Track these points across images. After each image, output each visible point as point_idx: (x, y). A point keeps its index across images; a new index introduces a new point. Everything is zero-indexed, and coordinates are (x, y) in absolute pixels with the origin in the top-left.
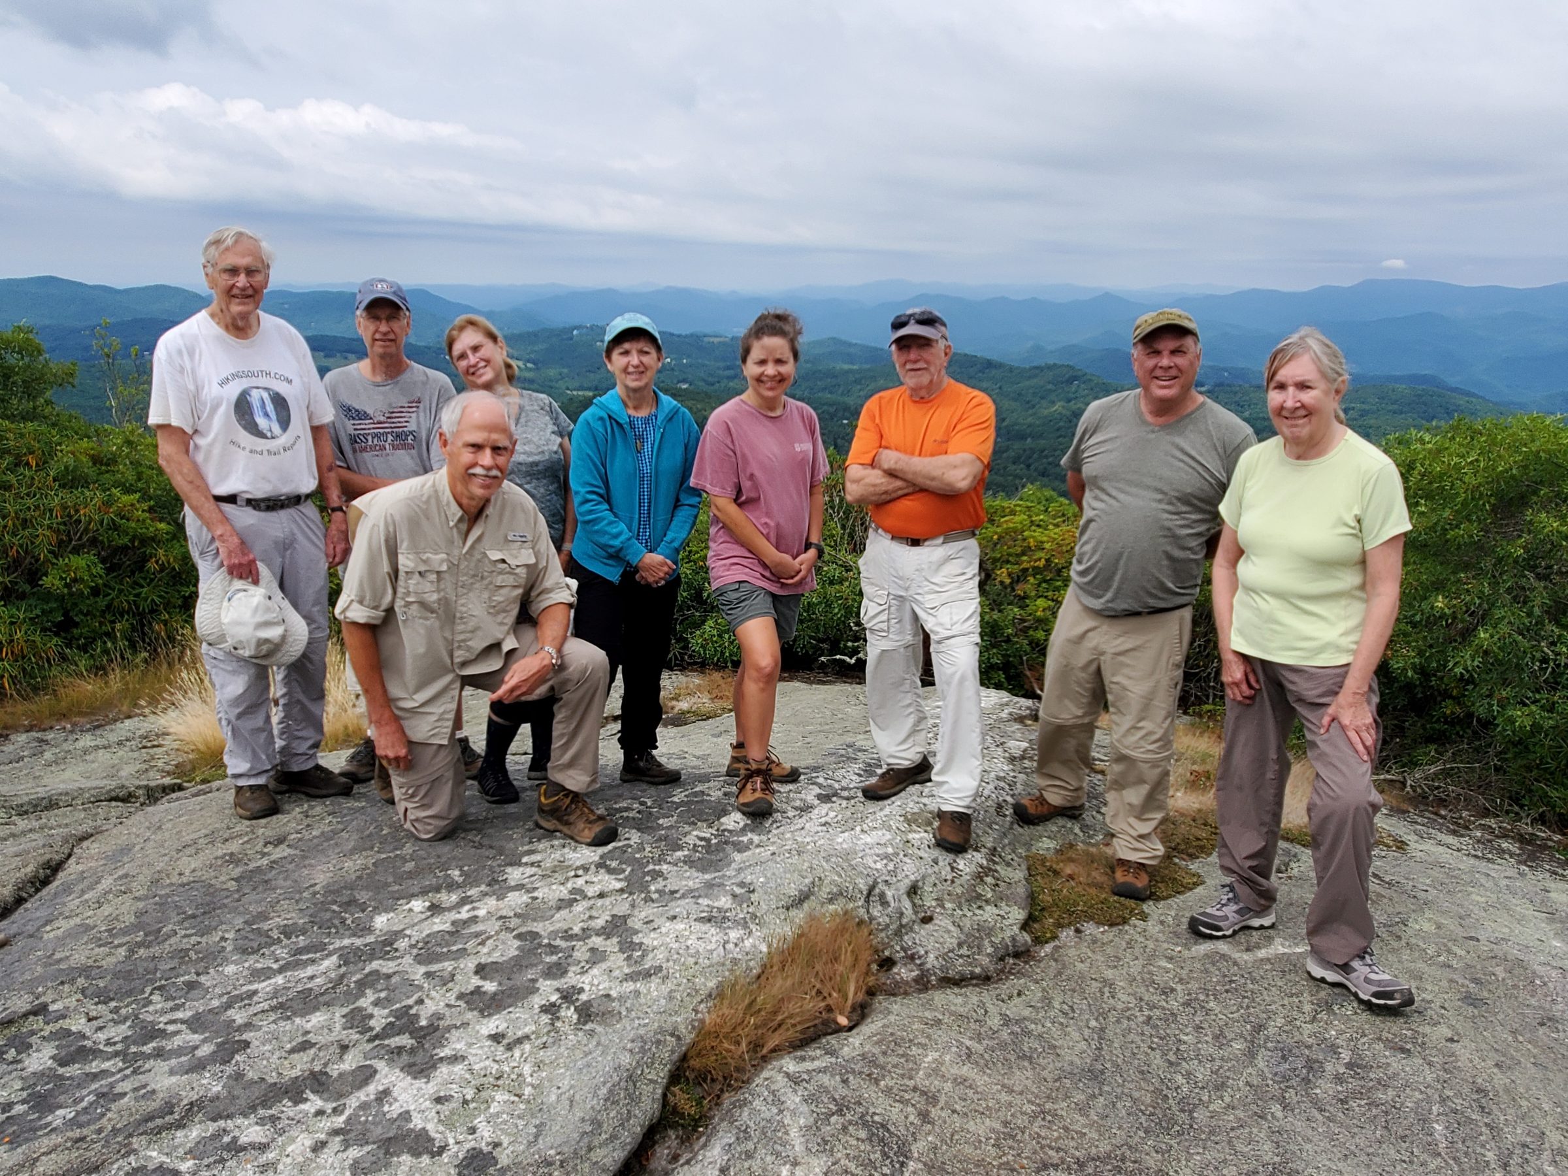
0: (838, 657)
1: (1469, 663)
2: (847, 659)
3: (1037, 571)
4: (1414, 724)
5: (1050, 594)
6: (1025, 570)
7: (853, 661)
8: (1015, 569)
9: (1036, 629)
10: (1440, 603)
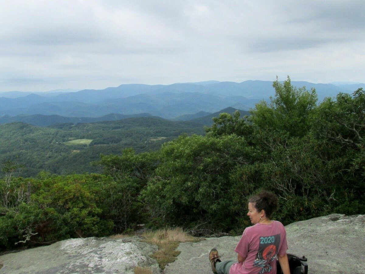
0: (20, 242)
1: (200, 197)
2: (22, 241)
3: (71, 199)
4: (188, 217)
5: (76, 206)
6: (66, 200)
7: (25, 242)
8: (64, 200)
9: (76, 218)
10: (189, 184)
